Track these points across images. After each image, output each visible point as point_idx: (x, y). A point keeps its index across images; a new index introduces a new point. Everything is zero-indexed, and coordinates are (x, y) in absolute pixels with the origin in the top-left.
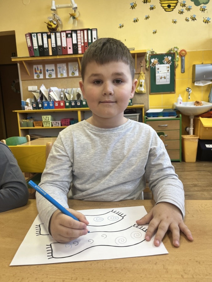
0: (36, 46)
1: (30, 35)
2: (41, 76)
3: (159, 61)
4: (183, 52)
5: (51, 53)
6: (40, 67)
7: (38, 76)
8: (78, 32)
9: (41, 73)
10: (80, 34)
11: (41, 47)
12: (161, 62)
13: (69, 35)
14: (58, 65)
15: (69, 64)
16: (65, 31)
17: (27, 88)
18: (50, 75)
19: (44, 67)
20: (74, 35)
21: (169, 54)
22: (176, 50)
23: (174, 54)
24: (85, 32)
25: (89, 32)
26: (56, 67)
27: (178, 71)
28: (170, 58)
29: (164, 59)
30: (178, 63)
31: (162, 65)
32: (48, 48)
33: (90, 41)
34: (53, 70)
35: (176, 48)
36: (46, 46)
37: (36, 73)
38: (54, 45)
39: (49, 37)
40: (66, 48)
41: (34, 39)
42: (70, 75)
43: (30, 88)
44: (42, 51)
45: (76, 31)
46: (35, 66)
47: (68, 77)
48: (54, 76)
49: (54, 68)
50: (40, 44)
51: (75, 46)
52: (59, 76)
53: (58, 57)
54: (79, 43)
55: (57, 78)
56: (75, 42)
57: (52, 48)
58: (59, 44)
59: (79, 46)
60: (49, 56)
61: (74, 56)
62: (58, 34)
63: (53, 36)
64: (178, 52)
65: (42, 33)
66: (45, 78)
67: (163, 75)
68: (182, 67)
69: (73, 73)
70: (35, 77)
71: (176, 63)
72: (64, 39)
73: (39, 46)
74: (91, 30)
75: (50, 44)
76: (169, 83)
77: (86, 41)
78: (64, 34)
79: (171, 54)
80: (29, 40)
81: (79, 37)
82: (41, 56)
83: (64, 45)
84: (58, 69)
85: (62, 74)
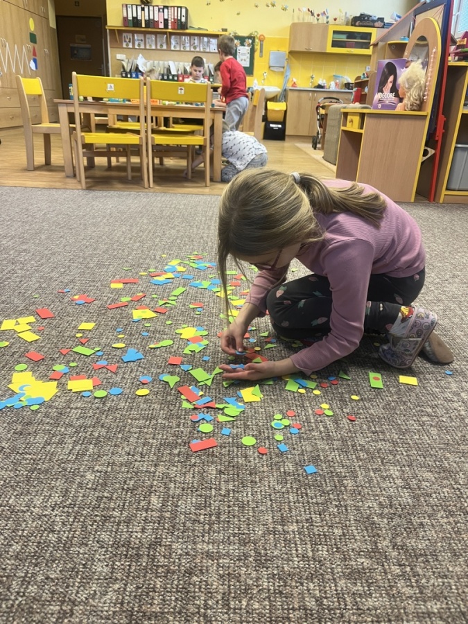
0: (130, 18)
1: (126, 5)
2: (131, 46)
3: (241, 43)
4: (262, 37)
5: (143, 25)
6: (130, 36)
7: (127, 45)
8: (170, 8)
9: (130, 42)
10: (171, 10)
11: (135, 19)
12: (242, 44)
13: (161, 10)
14: (148, 36)
15: (158, 35)
16: (157, 6)
17: (116, 57)
18: (139, 45)
19: (133, 36)
20: (166, 10)
21: (249, 37)
22: (256, 34)
23: (254, 38)
24: (176, 8)
25: (179, 9)
26: (145, 37)
27: (257, 54)
28: (250, 41)
29: (245, 41)
30: (257, 47)
31: (243, 47)
32: (141, 20)
33: (179, 18)
34: (142, 40)
35: (256, 32)
36: (139, 18)
37: (125, 41)
38: (147, 18)
39: (143, 9)
40: (157, 22)
41: (129, 10)
42: (159, 47)
43: (119, 56)
44: (136, 22)
45: (167, 7)
46: (124, 35)
47: (156, 49)
48: (142, 47)
49: (143, 39)
50: (135, 15)
51: (166, 21)
52: (148, 47)
53: (150, 30)
54: (170, 19)
55: (145, 49)
56: (166, 17)
57: (145, 21)
58: (151, 17)
59: (170, 22)
60: (141, 27)
61: (164, 30)
62: (151, 8)
63: (146, 9)
64: (258, 36)
65: (137, 6)
66: (134, 48)
67: (244, 57)
68: (261, 51)
69: (161, 46)
70: (124, 46)
71: (256, 47)
72: (156, 12)
73: (133, 17)
74: (181, 7)
75: (143, 16)
76: (248, 65)
77: (176, 17)
78: (156, 9)
79: (252, 38)
80: (125, 11)
81: (170, 13)
82: (134, 26)
83: (156, 19)
84: (147, 40)
85: (150, 46)
